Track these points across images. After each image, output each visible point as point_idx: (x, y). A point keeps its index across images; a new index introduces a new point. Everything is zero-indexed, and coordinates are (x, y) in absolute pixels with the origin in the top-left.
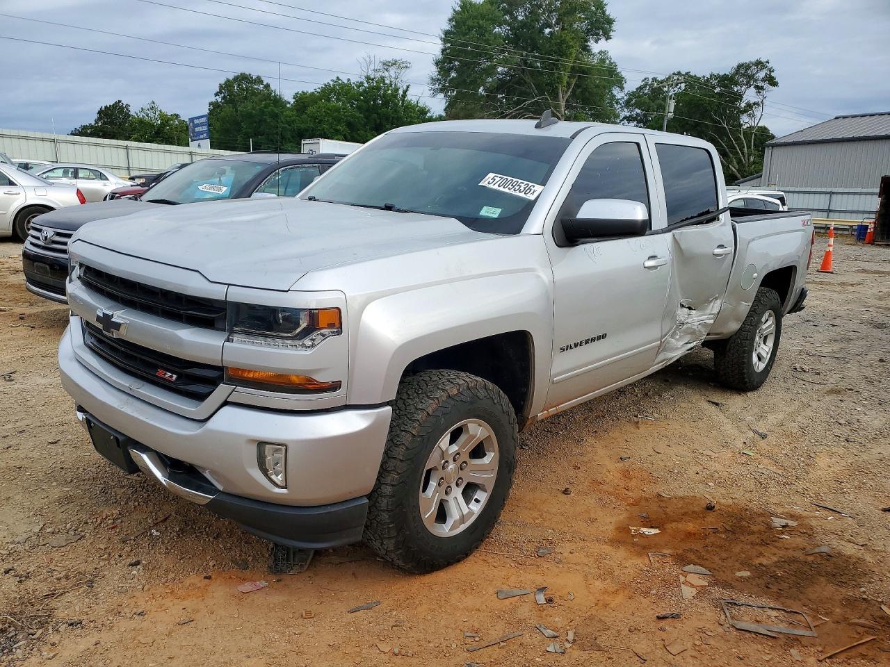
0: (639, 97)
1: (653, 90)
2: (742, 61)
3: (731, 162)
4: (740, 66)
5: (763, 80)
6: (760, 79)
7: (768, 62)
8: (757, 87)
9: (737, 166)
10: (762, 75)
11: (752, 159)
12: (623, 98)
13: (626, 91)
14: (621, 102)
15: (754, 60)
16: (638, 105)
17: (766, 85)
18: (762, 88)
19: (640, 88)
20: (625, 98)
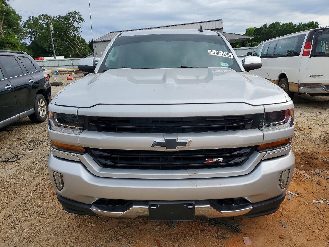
0: (28, 24)
1: (34, 21)
2: (70, 12)
3: (76, 49)
4: (69, 13)
5: (78, 19)
6: (77, 18)
7: (78, 12)
8: (77, 21)
9: (78, 51)
10: (77, 17)
11: (83, 48)
12: (22, 25)
13: (22, 21)
14: (21, 26)
15: (74, 11)
16: (29, 27)
17: (80, 21)
18: (79, 22)
19: (28, 20)
20: (23, 24)
